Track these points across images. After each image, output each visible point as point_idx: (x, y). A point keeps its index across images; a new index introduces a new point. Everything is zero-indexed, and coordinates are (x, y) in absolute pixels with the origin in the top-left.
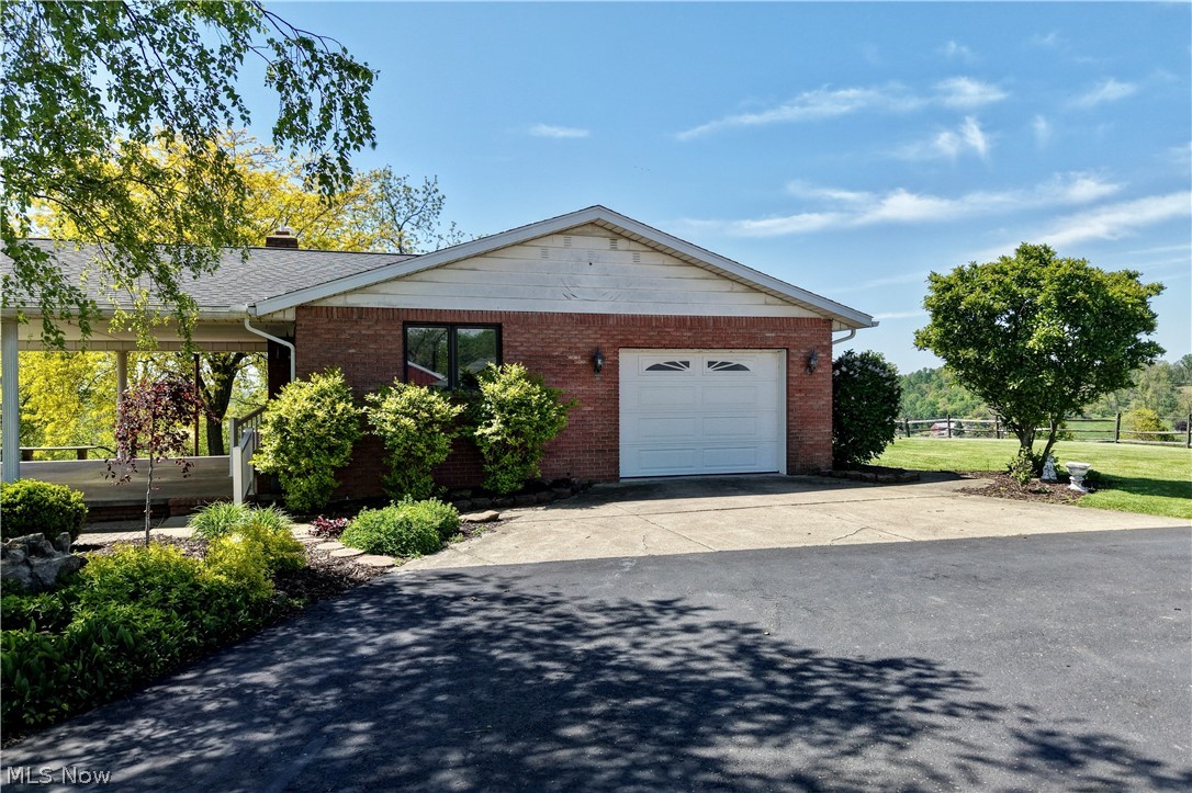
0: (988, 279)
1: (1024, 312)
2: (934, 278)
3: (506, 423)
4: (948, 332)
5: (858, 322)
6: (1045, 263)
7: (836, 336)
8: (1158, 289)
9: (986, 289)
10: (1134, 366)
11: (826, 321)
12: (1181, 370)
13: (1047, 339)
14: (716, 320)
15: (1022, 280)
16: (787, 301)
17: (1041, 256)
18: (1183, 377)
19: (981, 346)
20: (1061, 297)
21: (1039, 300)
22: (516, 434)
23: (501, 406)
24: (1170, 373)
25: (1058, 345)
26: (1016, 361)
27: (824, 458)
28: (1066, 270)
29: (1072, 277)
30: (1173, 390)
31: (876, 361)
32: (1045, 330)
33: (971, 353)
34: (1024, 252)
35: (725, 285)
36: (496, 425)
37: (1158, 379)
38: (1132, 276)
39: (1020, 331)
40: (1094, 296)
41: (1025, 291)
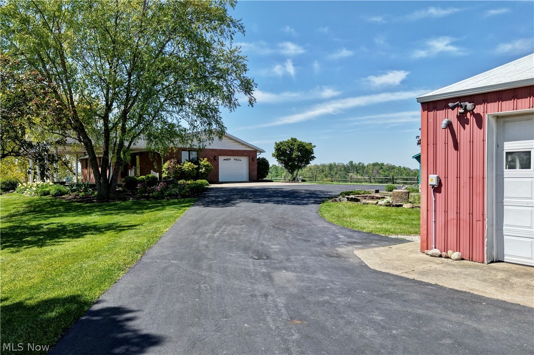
0: (286, 144)
1: (292, 150)
2: (276, 143)
3: (205, 169)
4: (279, 154)
5: (261, 151)
6: (295, 141)
7: (258, 154)
8: (315, 146)
9: (285, 146)
10: (311, 160)
11: (256, 151)
12: (348, 167)
13: (296, 155)
14: (236, 150)
15: (291, 144)
16: (243, 144)
17: (294, 140)
18: (349, 170)
19: (285, 157)
20: (298, 148)
21: (295, 148)
22: (207, 171)
23: (204, 166)
24: (345, 168)
25: (298, 156)
26: (290, 159)
27: (255, 178)
28: (299, 143)
29: (300, 145)
30: (346, 174)
31: (265, 159)
32: (295, 154)
33: (283, 158)
34: (292, 139)
35: (238, 144)
36: (204, 169)
37: (341, 171)
38: (311, 144)
39: (291, 154)
40: (303, 148)
41: (292, 147)
